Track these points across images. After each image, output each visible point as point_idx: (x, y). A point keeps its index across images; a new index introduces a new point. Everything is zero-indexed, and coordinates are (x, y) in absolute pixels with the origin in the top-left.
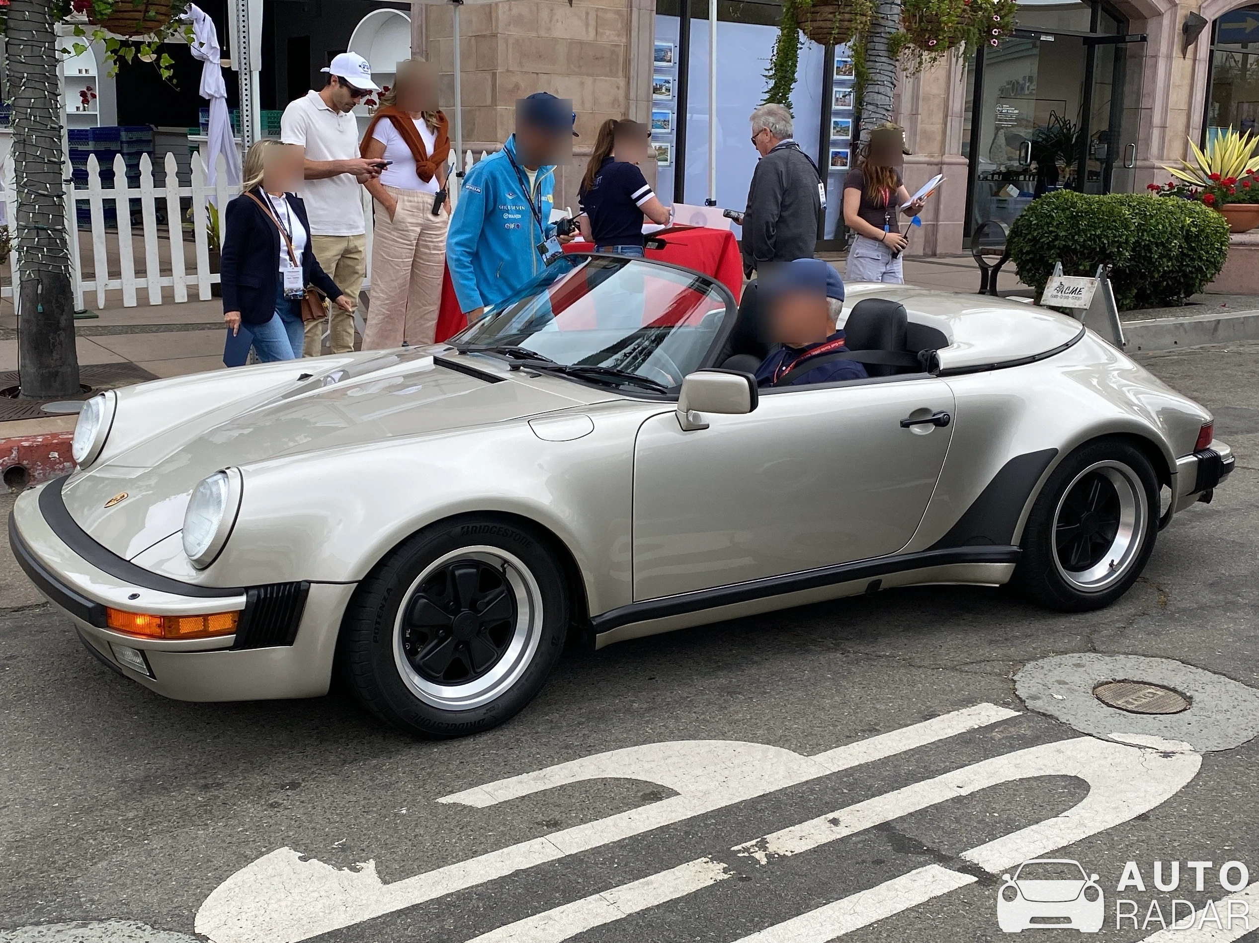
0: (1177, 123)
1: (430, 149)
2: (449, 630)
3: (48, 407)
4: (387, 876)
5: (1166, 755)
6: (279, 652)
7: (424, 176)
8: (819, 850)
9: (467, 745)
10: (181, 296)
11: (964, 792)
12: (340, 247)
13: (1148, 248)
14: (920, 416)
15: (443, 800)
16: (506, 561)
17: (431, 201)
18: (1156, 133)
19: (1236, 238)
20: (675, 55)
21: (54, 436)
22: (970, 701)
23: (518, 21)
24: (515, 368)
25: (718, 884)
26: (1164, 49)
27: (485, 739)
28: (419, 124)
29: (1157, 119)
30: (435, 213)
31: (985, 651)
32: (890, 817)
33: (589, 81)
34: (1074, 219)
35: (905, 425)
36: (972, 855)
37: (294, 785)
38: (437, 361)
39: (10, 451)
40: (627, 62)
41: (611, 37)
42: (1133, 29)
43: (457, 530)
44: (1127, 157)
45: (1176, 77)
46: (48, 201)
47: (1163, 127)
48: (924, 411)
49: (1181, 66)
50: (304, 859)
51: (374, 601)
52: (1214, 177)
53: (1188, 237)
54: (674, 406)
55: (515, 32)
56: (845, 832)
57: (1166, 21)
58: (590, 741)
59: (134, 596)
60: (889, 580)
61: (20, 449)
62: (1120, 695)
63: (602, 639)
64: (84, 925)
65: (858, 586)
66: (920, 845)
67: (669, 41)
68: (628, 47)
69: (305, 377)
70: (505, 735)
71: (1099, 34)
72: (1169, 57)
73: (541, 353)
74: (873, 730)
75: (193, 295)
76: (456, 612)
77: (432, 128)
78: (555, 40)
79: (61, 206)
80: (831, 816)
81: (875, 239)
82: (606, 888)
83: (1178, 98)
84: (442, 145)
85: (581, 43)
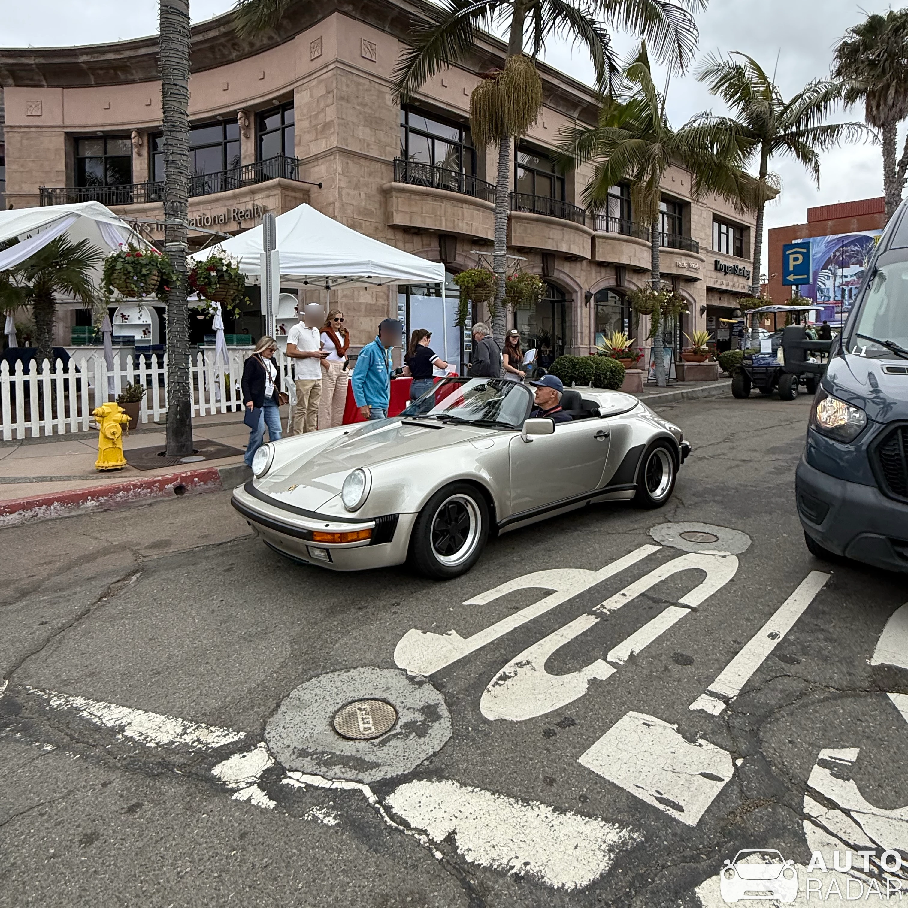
0: (586, 331)
1: (342, 344)
2: (448, 532)
3: (184, 460)
4: (465, 635)
5: (724, 557)
6: (388, 546)
7: (340, 355)
8: (625, 606)
9: (458, 581)
10: (214, 412)
11: (663, 578)
12: (312, 384)
13: (599, 375)
14: (600, 433)
15: (465, 603)
16: (467, 500)
17: (343, 365)
18: (579, 335)
19: (627, 371)
20: (404, 308)
21: (195, 471)
22: (640, 545)
23: (345, 296)
24: (445, 423)
25: (597, 623)
26: (579, 304)
27: (464, 578)
28: (338, 334)
29: (579, 330)
30: (344, 369)
31: (632, 526)
32: (643, 591)
33: (373, 318)
34: (574, 365)
35: (596, 437)
36: (682, 601)
37: (398, 604)
38: (403, 423)
39: (177, 479)
40: (388, 311)
41: (381, 302)
42: (567, 297)
43: (452, 487)
44: (571, 344)
45: (584, 315)
46: (184, 371)
47: (581, 333)
48: (600, 432)
49: (585, 310)
50: (425, 633)
51: (424, 520)
52: (614, 349)
53: (612, 371)
54: (520, 433)
55: (345, 301)
56: (631, 598)
57: (579, 294)
58: (508, 574)
59: (327, 525)
60: (593, 500)
61: (182, 477)
62: (691, 537)
63: (501, 531)
64: (349, 671)
65: (583, 503)
66: (661, 600)
67: (402, 303)
68: (388, 305)
69: (346, 433)
70: (471, 575)
71: (555, 299)
72: (581, 307)
73: (455, 416)
74: (613, 560)
75: (219, 411)
76: (450, 524)
77: (342, 336)
78: (361, 303)
79: (188, 373)
80: (621, 592)
81: (516, 373)
82: (555, 630)
83: (586, 322)
84: (346, 342)
85: (370, 304)
